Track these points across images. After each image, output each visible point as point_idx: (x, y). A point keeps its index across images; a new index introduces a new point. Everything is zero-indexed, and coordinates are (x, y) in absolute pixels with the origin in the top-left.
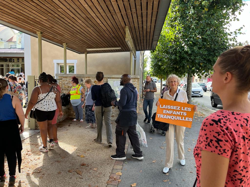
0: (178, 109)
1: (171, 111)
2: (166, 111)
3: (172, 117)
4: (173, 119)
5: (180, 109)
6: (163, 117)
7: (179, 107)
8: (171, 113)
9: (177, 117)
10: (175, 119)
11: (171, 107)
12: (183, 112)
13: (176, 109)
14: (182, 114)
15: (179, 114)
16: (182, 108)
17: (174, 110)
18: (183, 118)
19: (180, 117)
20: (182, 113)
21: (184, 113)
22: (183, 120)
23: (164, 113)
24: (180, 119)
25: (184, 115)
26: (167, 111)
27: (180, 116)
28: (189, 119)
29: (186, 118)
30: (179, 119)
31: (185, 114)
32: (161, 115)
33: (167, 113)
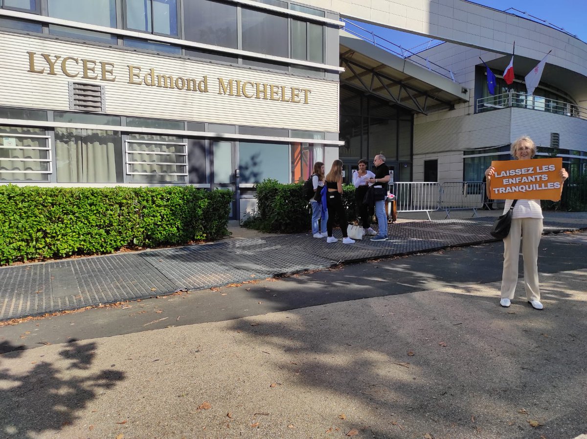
0: (530, 172)
1: (517, 179)
2: (509, 180)
3: (522, 188)
4: (524, 191)
5: (533, 172)
6: (505, 191)
7: (531, 169)
8: (517, 182)
9: (531, 186)
10: (528, 189)
11: (517, 171)
12: (540, 176)
13: (527, 173)
14: (538, 180)
15: (534, 180)
16: (538, 168)
17: (522, 176)
18: (543, 185)
19: (537, 185)
20: (538, 177)
21: (543, 176)
22: (543, 188)
23: (505, 183)
24: (538, 188)
25: (543, 179)
26: (511, 180)
27: (536, 182)
28: (554, 186)
29: (549, 184)
30: (535, 189)
31: (545, 177)
32: (500, 189)
33: (510, 183)
